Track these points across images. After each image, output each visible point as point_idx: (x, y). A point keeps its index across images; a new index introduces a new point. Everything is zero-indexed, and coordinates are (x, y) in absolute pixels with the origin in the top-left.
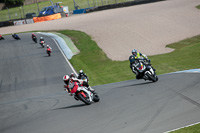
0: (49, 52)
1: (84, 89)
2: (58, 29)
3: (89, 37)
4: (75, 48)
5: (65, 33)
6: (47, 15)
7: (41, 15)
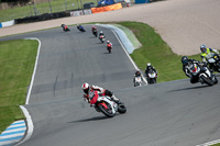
0: (109, 48)
1: (106, 99)
2: (119, 20)
3: (152, 29)
4: (137, 41)
5: (126, 25)
6: (107, 5)
7: (100, 5)
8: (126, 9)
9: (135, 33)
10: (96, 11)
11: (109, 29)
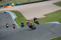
3: (20, 13)
4: (16, 16)
5: (13, 11)
6: (7, 6)
7: (5, 6)
8: (13, 7)
9: (15, 14)
10: (4, 8)
11: (8, 13)
